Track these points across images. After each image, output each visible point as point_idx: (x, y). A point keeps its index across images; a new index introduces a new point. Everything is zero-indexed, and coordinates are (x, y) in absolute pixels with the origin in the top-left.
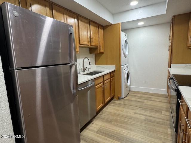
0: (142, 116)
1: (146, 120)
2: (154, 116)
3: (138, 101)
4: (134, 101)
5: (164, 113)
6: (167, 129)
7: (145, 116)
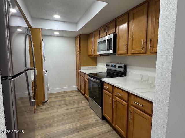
0: (72, 109)
1: (76, 111)
2: (80, 106)
3: (61, 100)
4: (57, 101)
5: (83, 102)
6: (91, 111)
7: (74, 109)
